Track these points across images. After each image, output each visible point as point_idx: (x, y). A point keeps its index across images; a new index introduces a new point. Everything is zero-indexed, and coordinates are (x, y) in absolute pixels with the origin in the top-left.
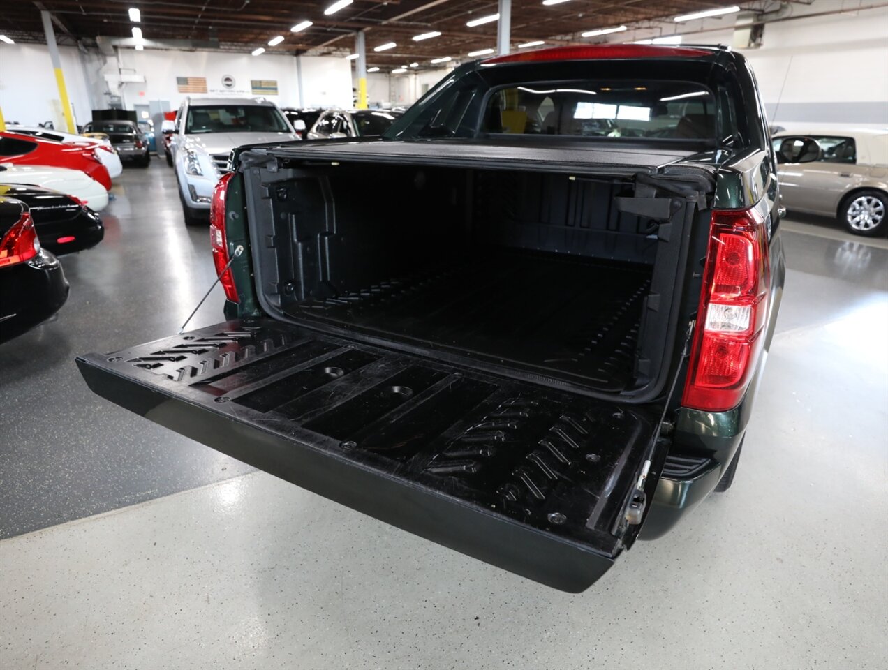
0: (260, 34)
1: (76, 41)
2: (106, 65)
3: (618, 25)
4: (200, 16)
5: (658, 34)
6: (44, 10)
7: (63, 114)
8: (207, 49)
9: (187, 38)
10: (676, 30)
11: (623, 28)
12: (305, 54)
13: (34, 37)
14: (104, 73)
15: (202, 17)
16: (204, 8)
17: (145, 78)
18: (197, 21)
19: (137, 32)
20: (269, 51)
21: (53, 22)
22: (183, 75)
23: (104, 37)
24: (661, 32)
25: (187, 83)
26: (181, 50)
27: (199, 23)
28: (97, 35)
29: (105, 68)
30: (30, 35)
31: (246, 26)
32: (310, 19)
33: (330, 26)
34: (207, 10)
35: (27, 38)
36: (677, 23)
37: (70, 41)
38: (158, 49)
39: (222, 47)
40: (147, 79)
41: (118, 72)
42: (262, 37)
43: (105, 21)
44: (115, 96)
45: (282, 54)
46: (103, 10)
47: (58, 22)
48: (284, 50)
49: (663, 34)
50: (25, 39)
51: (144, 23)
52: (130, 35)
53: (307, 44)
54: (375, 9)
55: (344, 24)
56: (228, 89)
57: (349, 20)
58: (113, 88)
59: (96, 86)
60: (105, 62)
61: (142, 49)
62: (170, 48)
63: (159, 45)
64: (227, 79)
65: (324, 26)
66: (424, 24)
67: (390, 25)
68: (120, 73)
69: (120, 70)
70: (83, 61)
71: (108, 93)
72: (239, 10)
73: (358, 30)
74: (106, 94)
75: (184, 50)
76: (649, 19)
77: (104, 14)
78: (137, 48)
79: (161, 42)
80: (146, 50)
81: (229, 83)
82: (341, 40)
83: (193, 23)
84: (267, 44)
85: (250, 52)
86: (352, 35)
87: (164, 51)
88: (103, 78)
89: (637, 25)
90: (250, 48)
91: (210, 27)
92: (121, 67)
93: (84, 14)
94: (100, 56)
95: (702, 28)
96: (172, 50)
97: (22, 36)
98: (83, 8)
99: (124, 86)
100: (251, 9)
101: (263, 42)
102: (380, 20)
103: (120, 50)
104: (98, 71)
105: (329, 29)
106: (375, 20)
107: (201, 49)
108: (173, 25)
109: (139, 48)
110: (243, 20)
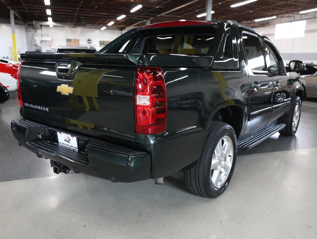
0: (104, 21)
1: (25, 23)
2: (36, 33)
3: (272, 16)
4: (77, 13)
5: (293, 20)
6: (11, 10)
7: (13, 53)
8: (81, 27)
9: (72, 22)
10: (301, 17)
11: (274, 17)
12: (125, 29)
13: (7, 21)
14: (35, 36)
15: (78, 13)
16: (78, 9)
17: (52, 39)
18: (76, 15)
19: (50, 19)
20: (109, 28)
21: (14, 14)
22: (69, 38)
23: (36, 21)
24: (294, 19)
25: (71, 42)
26: (69, 27)
27: (77, 16)
28: (33, 20)
29: (35, 34)
30: (6, 20)
31: (98, 17)
32: (125, 14)
33: (134, 17)
34: (79, 10)
35: (4, 21)
36: (302, 14)
37: (22, 23)
38: (60, 27)
39: (87, 26)
40: (53, 39)
41: (41, 36)
42: (105, 22)
43: (37, 14)
44: (38, 46)
45: (115, 29)
46: (36, 10)
47: (17, 15)
48: (116, 28)
49: (295, 19)
50: (3, 22)
51: (53, 16)
52: (47, 20)
53: (126, 25)
54: (153, 10)
55: (140, 16)
56: (89, 45)
57: (142, 15)
58: (38, 43)
59: (31, 42)
60: (36, 32)
61: (52, 26)
62: (65, 26)
63: (59, 25)
64: (89, 40)
65: (131, 17)
66: (177, 16)
67: (162, 17)
68: (42, 36)
69: (42, 35)
70: (27, 31)
71: (36, 45)
72: (93, 10)
73: (147, 19)
74: (35, 45)
75: (71, 27)
76: (288, 13)
77: (36, 12)
78: (50, 26)
79: (60, 23)
80: (54, 27)
81: (89, 42)
82: (141, 23)
83: (74, 16)
84: (107, 25)
85: (100, 28)
86: (145, 21)
87: (62, 28)
88: (34, 38)
89: (282, 16)
90: (100, 27)
91: (82, 18)
92: (43, 33)
93: (28, 11)
94: (34, 29)
95: (315, 16)
96: (65, 27)
97: (2, 20)
98: (27, 9)
99: (43, 42)
100: (98, 10)
101: (105, 24)
102: (156, 15)
103: (43, 27)
104: (32, 36)
105: (134, 19)
106: (154, 15)
107: (78, 27)
108: (66, 16)
109: (51, 26)
110: (96, 14)
